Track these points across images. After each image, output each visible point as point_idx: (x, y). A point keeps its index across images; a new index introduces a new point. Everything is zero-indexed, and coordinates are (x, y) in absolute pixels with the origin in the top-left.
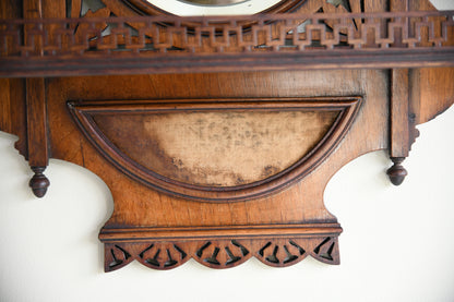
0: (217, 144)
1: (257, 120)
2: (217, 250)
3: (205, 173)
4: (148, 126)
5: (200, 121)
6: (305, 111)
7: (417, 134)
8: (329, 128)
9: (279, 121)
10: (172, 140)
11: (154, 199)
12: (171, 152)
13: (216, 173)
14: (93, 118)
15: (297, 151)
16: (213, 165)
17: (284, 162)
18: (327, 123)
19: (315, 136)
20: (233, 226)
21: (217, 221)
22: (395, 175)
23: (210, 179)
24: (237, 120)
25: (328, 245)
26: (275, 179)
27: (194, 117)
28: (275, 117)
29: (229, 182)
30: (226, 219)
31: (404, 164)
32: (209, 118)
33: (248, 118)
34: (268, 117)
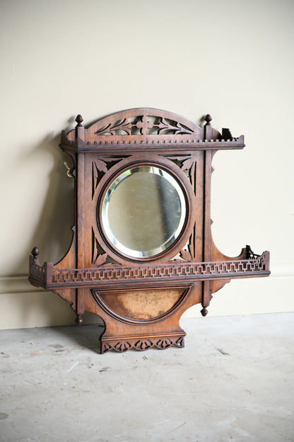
0: (142, 303)
1: (157, 294)
2: (142, 344)
3: (139, 314)
4: (119, 297)
5: (137, 295)
6: (173, 290)
7: (212, 297)
8: (182, 296)
9: (165, 294)
10: (127, 302)
11: (121, 325)
12: (127, 307)
13: (142, 314)
14: (100, 295)
15: (170, 305)
16: (141, 312)
17: (166, 310)
18: (181, 294)
19: (177, 299)
20: (148, 334)
21: (142, 333)
22: (204, 313)
23: (140, 317)
24: (150, 294)
25: (180, 341)
26: (163, 316)
27: (135, 294)
28: (163, 292)
29: (147, 318)
30: (145, 332)
31: (207, 309)
32: (140, 294)
33: (154, 294)
34: (161, 293)
